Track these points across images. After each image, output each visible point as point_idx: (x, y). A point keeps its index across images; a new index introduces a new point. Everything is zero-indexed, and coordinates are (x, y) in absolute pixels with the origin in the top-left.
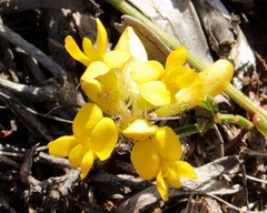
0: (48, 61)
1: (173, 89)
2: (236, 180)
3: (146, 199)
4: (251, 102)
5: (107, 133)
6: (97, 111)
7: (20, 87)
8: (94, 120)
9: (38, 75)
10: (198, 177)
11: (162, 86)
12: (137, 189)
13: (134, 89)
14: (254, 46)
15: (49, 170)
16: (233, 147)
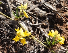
0: (13, 30)
1: (25, 35)
2: (30, 43)
3: (21, 44)
4: (32, 36)
5: (19, 38)
6: (18, 36)
7: (10, 32)
8: (17, 37)
9: (12, 31)
10: (27, 43)
11: (24, 34)
12: (21, 43)
13: (21, 34)
14: (33, 30)
15: (12, 41)
16: (30, 40)
